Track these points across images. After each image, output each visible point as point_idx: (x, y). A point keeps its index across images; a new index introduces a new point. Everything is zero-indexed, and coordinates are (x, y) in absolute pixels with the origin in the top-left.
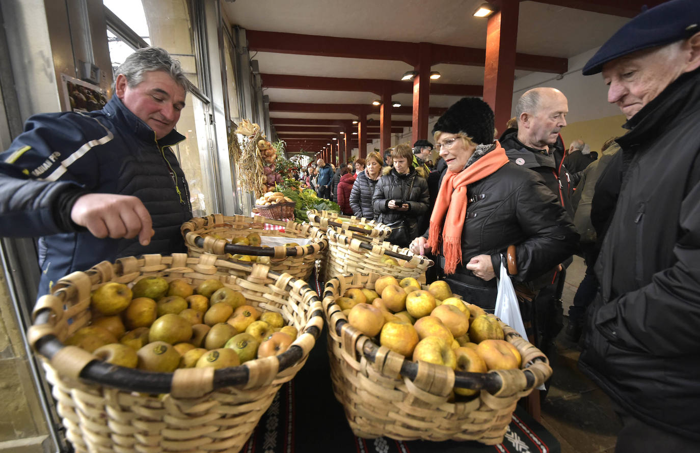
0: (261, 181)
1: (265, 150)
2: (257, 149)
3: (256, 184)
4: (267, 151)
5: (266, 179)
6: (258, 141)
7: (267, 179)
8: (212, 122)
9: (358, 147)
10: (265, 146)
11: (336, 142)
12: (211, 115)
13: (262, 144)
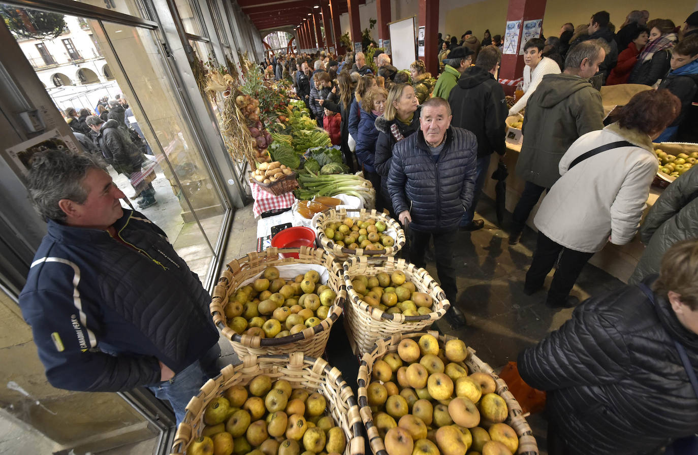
0: (250, 147)
1: (246, 107)
2: (237, 110)
3: (246, 151)
4: (249, 108)
5: (256, 143)
6: (235, 99)
7: (257, 141)
8: (168, 53)
9: (347, 11)
10: (245, 103)
11: (319, 10)
12: (164, 45)
13: (242, 102)
